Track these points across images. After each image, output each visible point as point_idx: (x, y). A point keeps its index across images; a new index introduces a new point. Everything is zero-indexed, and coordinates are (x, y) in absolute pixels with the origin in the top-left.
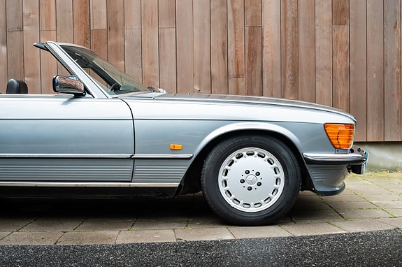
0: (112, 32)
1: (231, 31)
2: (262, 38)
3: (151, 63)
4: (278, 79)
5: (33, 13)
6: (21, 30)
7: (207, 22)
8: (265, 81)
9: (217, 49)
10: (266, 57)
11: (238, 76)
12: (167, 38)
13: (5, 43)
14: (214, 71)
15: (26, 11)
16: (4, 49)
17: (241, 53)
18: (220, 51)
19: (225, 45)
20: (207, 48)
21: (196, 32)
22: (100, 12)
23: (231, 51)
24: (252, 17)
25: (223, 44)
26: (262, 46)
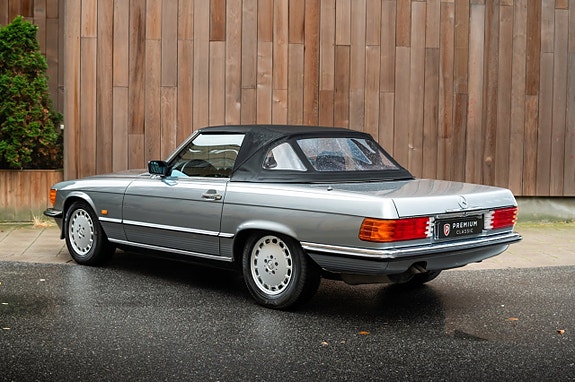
0: (339, 93)
1: (441, 98)
2: (468, 104)
3: (372, 123)
4: (479, 140)
5: (267, 73)
6: (255, 88)
7: (421, 88)
8: (469, 142)
9: (429, 113)
10: (471, 121)
11: (446, 137)
12: (386, 101)
13: (240, 100)
14: (426, 131)
15: (260, 70)
16: (238, 105)
17: (449, 117)
18: (432, 115)
19: (436, 110)
20: (421, 111)
21: (412, 97)
22: (328, 75)
23: (441, 114)
24: (460, 86)
25: (435, 108)
26: (467, 111)
